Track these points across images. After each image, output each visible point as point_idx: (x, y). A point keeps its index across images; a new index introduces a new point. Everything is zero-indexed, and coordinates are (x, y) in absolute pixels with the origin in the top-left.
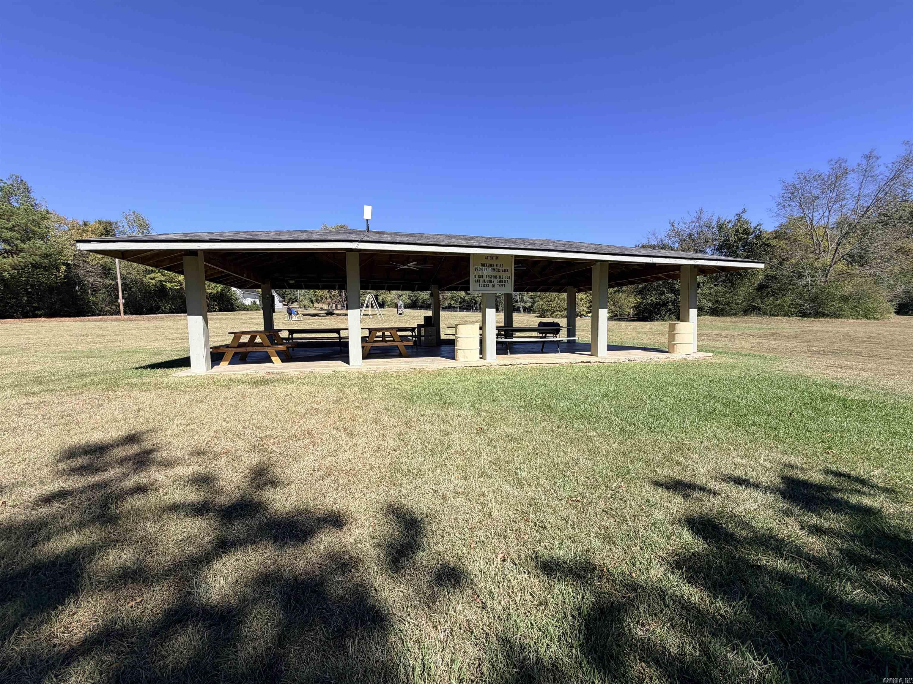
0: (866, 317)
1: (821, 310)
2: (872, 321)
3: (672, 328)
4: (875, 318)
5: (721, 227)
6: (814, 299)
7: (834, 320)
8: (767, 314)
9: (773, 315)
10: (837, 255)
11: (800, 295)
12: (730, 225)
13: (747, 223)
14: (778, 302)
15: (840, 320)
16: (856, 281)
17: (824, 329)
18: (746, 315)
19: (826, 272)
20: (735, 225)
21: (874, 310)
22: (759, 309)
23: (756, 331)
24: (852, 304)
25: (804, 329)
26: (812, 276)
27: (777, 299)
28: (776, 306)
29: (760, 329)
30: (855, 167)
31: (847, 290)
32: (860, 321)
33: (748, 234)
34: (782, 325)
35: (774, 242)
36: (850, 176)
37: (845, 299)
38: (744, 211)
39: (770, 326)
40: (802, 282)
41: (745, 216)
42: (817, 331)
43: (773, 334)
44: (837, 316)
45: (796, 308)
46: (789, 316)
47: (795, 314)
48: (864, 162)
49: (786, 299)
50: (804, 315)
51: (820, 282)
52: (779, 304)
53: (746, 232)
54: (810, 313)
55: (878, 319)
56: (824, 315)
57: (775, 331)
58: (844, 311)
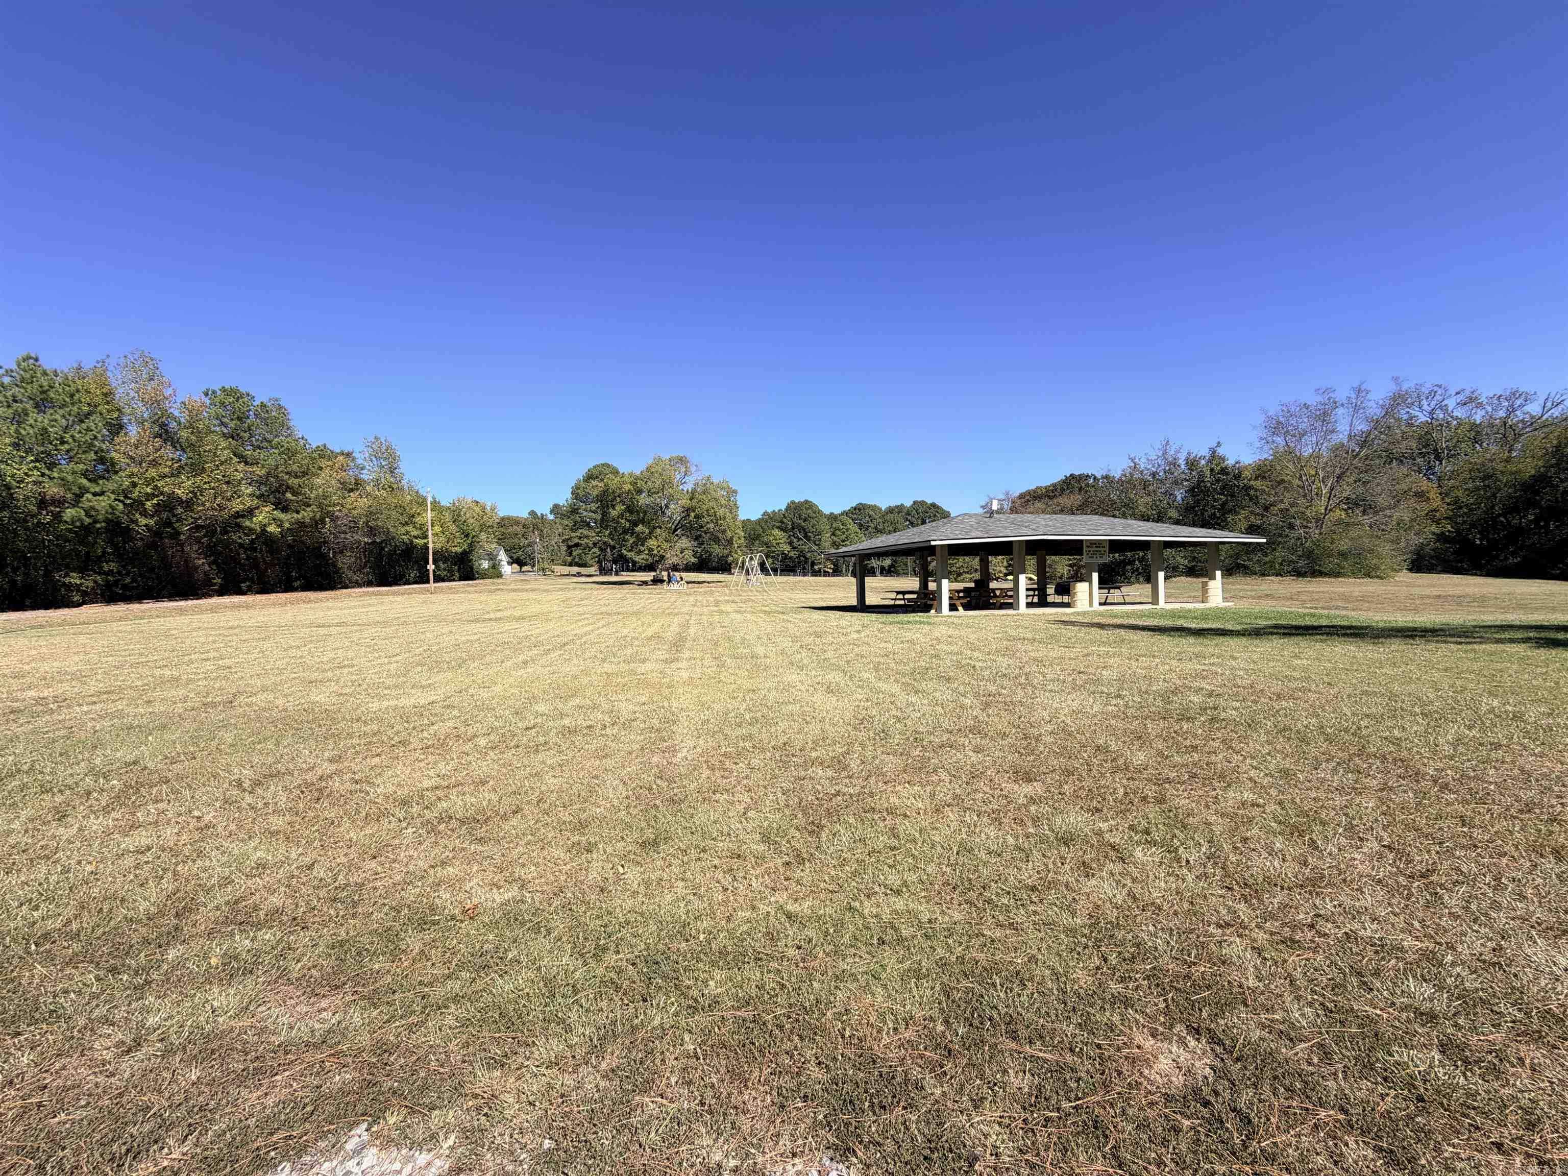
0: (1368, 575)
1: (1317, 567)
2: (1376, 580)
3: (1205, 585)
4: (1378, 577)
5: (1192, 464)
6: (1309, 555)
7: (1333, 580)
8: (1256, 574)
9: (1264, 575)
10: (1331, 502)
11: (1293, 550)
12: (1203, 462)
13: (1223, 459)
14: (1267, 559)
15: (1340, 579)
16: (1354, 533)
17: (1322, 589)
18: (1230, 575)
19: (1319, 521)
20: (1210, 461)
21: (1377, 568)
22: (1245, 567)
23: (1249, 593)
24: (1351, 560)
25: (1299, 590)
26: (1305, 527)
27: (1266, 555)
28: (1265, 563)
29: (1251, 591)
30: (1345, 401)
31: (1344, 545)
32: (1362, 580)
33: (1227, 474)
34: (1275, 586)
35: (1258, 484)
36: (1340, 411)
37: (1343, 555)
38: (1219, 444)
39: (1261, 588)
40: (1294, 534)
41: (1220, 451)
42: (1313, 592)
43: (1267, 595)
44: (1337, 575)
45: (1289, 565)
46: (1281, 576)
47: (1289, 573)
48: (1353, 396)
49: (1277, 554)
50: (1299, 574)
51: (1315, 534)
52: (1270, 562)
53: (1224, 471)
54: (1306, 572)
55: (1381, 578)
56: (1321, 574)
57: (1269, 592)
58: (1343, 568)
